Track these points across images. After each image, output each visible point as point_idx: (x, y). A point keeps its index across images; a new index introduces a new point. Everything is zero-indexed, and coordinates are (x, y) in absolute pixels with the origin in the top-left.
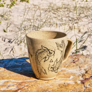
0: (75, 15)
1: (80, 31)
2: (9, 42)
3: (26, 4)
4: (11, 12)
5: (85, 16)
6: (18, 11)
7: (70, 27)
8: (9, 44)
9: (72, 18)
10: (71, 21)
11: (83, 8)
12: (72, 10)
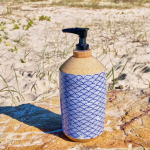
0: (109, 33)
1: (116, 54)
2: (29, 75)
4: (29, 35)
5: (121, 34)
6: (37, 34)
7: (104, 50)
8: (29, 78)
9: (106, 38)
10: (104, 41)
11: (118, 23)
12: (105, 28)
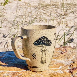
0: (62, 11)
1: (67, 25)
2: (4, 36)
3: (18, 2)
4: (5, 10)
5: (71, 12)
6: (11, 9)
7: (58, 22)
8: (4, 38)
9: (60, 14)
10: (59, 16)
11: (69, 4)
12: (59, 7)
